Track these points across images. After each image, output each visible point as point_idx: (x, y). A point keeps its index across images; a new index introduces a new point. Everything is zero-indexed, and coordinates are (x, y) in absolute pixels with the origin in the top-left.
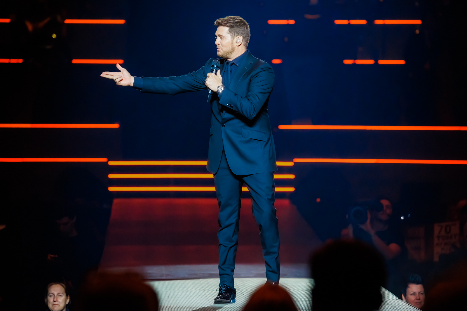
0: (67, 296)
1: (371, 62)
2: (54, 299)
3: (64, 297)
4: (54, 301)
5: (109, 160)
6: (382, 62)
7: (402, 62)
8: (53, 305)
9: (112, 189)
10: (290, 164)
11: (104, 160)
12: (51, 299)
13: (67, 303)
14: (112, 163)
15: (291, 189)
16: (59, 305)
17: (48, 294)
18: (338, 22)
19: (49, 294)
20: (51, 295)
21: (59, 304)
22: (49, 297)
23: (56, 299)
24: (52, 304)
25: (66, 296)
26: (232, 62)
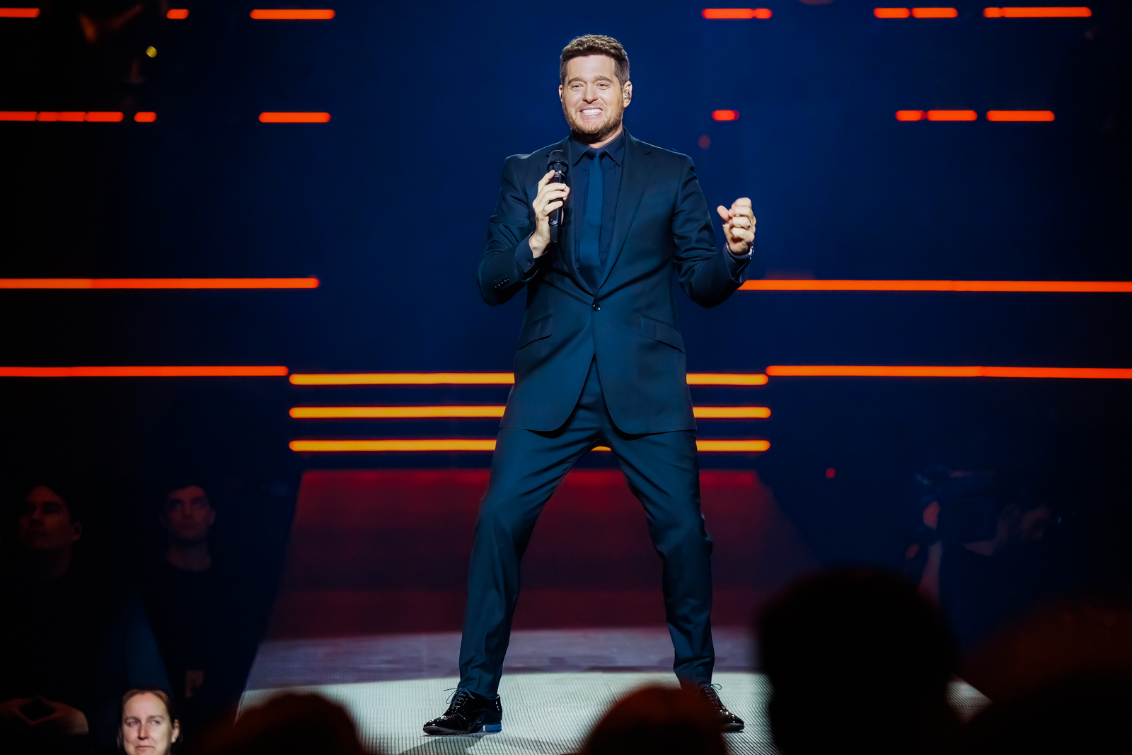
0: (172, 722)
1: (968, 116)
2: (139, 731)
3: (164, 726)
4: (140, 738)
5: (293, 371)
6: (996, 116)
7: (1046, 116)
8: (138, 747)
9: (299, 446)
10: (758, 380)
11: (279, 371)
12: (131, 733)
13: (173, 740)
14: (299, 379)
15: (760, 446)
16: (153, 747)
17: (123, 720)
18: (884, 13)
19: (127, 719)
20: (131, 720)
21: (153, 744)
22: (126, 727)
23: (146, 732)
24: (136, 745)
25: (170, 725)
26: (601, 151)
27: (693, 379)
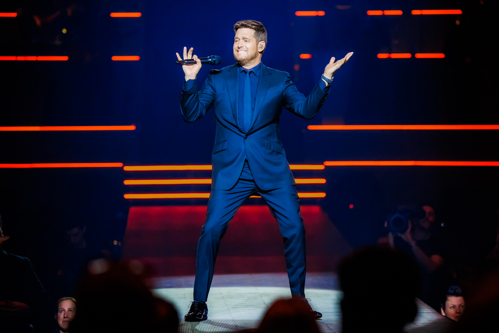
1: (407, 56)
2: (64, 315)
4: (64, 318)
5: (124, 165)
6: (419, 56)
7: (441, 56)
9: (127, 196)
10: (321, 167)
11: (119, 165)
12: (61, 316)
14: (127, 168)
15: (322, 195)
18: (371, 13)
19: (60, 309)
22: (59, 313)
26: (250, 70)
27: (293, 167)
